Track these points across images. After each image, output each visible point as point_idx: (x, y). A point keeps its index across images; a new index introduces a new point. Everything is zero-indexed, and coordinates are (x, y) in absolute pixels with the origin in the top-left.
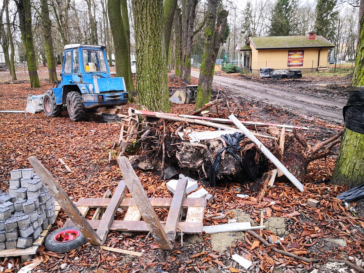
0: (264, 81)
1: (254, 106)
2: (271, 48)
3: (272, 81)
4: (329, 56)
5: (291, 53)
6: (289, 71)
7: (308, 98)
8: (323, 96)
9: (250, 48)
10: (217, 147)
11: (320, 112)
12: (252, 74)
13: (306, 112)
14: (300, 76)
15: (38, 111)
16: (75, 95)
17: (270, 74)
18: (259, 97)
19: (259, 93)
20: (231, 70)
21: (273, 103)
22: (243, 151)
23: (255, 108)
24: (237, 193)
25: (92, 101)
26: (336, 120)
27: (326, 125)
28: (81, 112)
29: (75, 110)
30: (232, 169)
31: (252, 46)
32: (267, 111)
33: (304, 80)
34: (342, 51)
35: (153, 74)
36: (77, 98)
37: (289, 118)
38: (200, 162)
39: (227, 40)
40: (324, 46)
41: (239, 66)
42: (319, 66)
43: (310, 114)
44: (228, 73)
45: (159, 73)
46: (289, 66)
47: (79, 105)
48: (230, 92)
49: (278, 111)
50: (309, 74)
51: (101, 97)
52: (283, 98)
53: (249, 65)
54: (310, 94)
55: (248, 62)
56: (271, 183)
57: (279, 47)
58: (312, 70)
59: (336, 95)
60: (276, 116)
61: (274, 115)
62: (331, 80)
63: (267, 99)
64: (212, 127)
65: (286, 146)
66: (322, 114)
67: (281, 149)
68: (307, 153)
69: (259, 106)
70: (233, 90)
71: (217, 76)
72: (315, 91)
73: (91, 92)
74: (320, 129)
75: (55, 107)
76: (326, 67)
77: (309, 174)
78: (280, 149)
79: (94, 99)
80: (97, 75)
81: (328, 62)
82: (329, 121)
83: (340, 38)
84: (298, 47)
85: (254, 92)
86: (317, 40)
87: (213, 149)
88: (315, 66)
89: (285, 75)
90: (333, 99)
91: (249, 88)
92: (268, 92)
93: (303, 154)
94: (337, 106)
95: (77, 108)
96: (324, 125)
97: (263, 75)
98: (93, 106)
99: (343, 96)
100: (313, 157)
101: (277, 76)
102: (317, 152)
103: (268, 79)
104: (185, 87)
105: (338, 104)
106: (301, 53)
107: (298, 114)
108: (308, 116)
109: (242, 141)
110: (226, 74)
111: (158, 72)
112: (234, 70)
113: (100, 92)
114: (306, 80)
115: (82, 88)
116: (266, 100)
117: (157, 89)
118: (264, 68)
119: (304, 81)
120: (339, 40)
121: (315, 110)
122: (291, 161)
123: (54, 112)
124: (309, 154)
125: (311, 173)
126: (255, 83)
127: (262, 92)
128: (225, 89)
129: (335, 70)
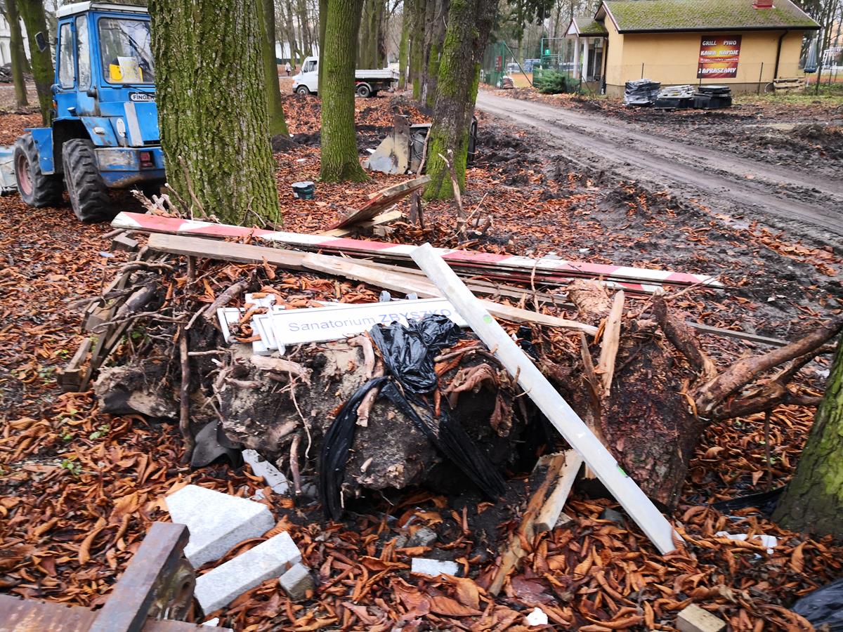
0: (631, 115)
1: (589, 184)
2: (658, 28)
3: (654, 115)
4: (804, 52)
5: (707, 43)
6: (700, 89)
7: (739, 162)
8: (780, 158)
9: (604, 29)
10: (351, 372)
11: (771, 205)
12: (605, 96)
13: (729, 205)
14: (726, 102)
15: (9, 189)
16: (79, 149)
17: (650, 98)
18: (609, 156)
19: (611, 148)
20: (554, 85)
21: (643, 177)
22: (445, 392)
23: (593, 188)
24: (413, 555)
25: (121, 166)
26: (813, 233)
27: (782, 248)
28: (97, 198)
29: (79, 192)
30: (391, 468)
31: (609, 25)
32: (619, 201)
33: (735, 113)
34: (836, 40)
35: (206, 89)
36: (84, 159)
37: (677, 224)
38: (289, 426)
39: (553, 12)
40: (792, 24)
41: (575, 75)
42: (778, 76)
43: (741, 211)
44: (547, 92)
45: (228, 85)
46: (700, 76)
47: (88, 177)
48: (537, 142)
49: (653, 201)
50: (750, 97)
51: (147, 157)
52: (673, 161)
53: (600, 74)
54: (748, 152)
55: (597, 66)
56: (552, 513)
57: (677, 27)
58: (758, 88)
59: (815, 156)
60: (643, 215)
61: (638, 212)
62: (806, 115)
63: (629, 165)
64: (363, 283)
65: (622, 365)
66: (774, 212)
67: (604, 377)
68: (698, 394)
69: (602, 183)
70: (548, 137)
71: (517, 101)
72: (760, 144)
73: (123, 142)
74: (763, 261)
75: (39, 181)
76: (795, 81)
77: (705, 450)
78: (599, 377)
79: (126, 161)
80: (144, 93)
81: (800, 68)
82: (792, 234)
83: (835, 9)
84: (727, 26)
85: (599, 145)
86: (777, 10)
87: (335, 381)
88: (767, 77)
89: (687, 99)
90: (807, 167)
91: (590, 134)
92: (637, 145)
93: (684, 397)
94: (817, 189)
95: (85, 185)
96: (777, 247)
97: (631, 100)
98: (126, 180)
99: (834, 158)
100: (719, 411)
101: (667, 103)
102: (736, 392)
103: (644, 109)
104: (407, 128)
105: (820, 181)
106: (735, 43)
107: (707, 210)
108: (733, 216)
109: (445, 354)
110: (540, 95)
111: (224, 83)
112: (562, 86)
113: (145, 142)
114: (741, 113)
115: (97, 128)
116: (627, 168)
117: (222, 139)
118: (637, 80)
119: (736, 117)
120: (831, 14)
121: (755, 199)
122: (636, 423)
123: (40, 194)
124: (707, 402)
125: (715, 449)
126: (608, 119)
127: (619, 145)
128: (529, 134)
129: (817, 88)
